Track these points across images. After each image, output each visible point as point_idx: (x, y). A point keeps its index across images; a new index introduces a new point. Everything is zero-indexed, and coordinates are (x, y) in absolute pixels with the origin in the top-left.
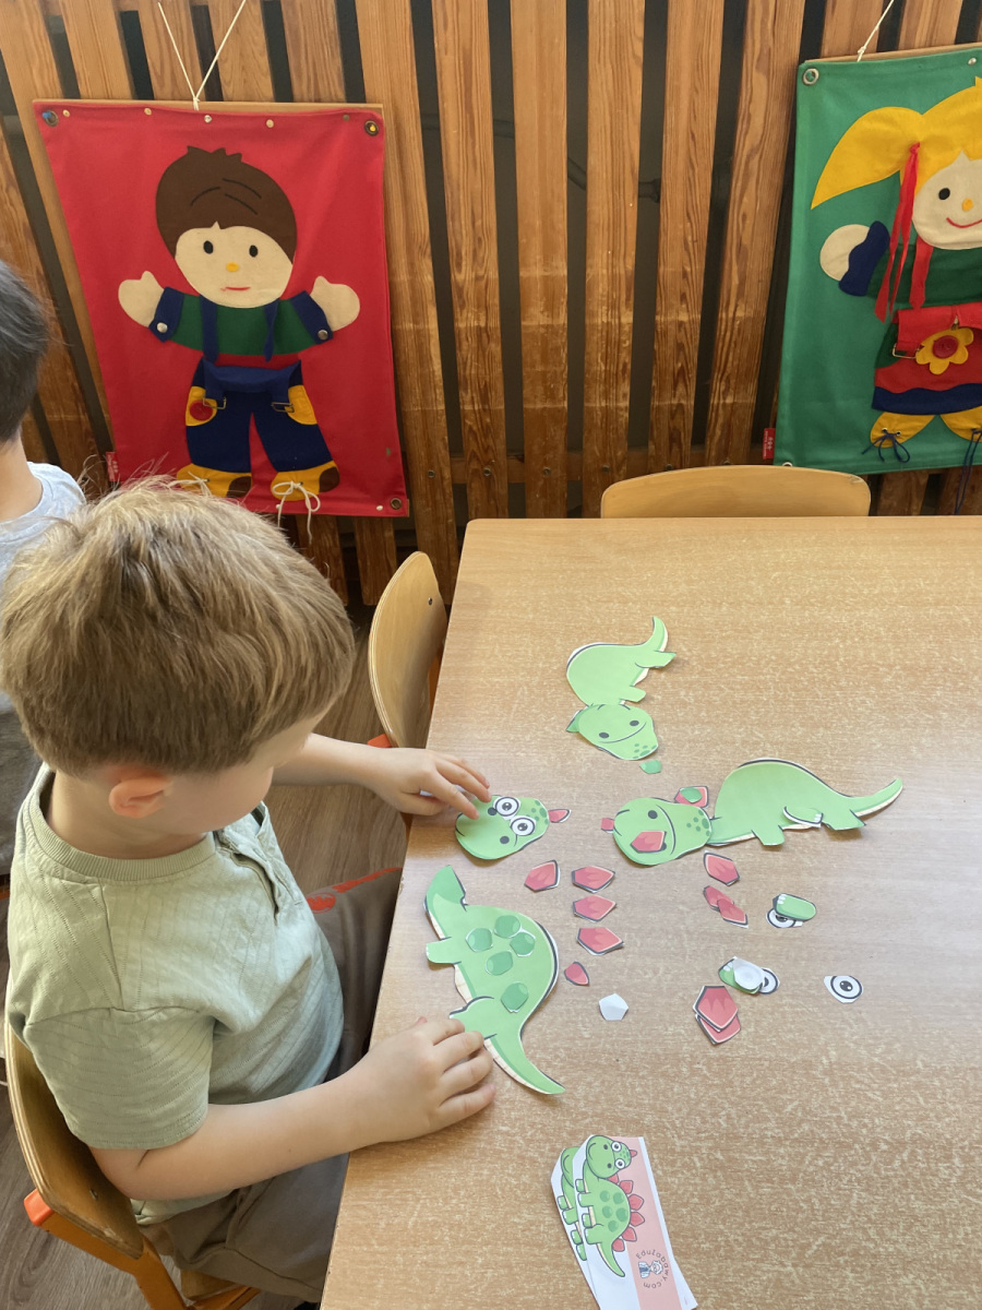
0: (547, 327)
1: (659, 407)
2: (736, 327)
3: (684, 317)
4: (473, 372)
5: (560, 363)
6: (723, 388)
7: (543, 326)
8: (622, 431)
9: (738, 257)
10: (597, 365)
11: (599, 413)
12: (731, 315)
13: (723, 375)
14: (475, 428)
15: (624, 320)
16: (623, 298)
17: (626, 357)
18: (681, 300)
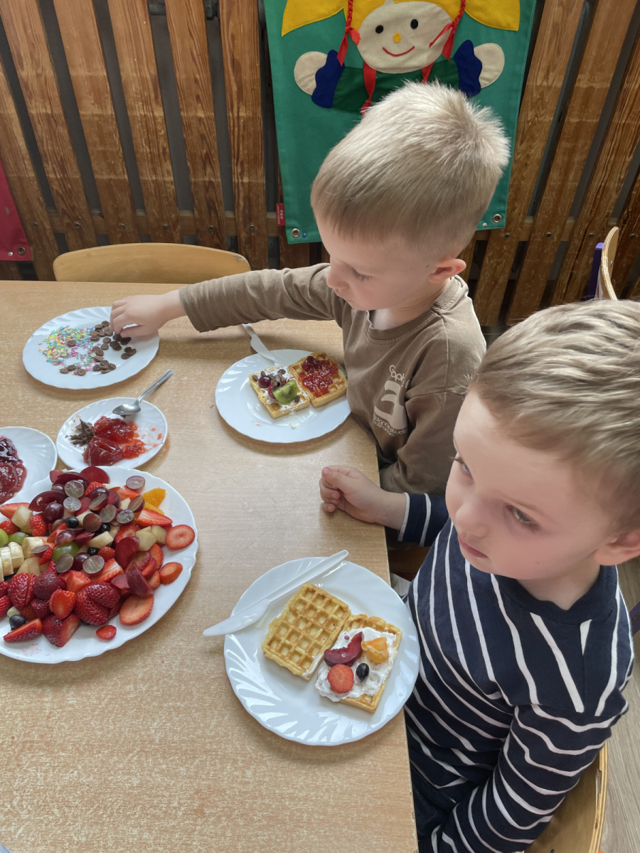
0: (99, 116)
1: (195, 183)
2: (241, 125)
3: (201, 114)
4: (50, 148)
5: (115, 144)
6: (239, 170)
7: (96, 115)
8: (171, 199)
9: (233, 71)
10: (143, 148)
11: (152, 184)
12: (236, 115)
13: (238, 159)
14: (60, 192)
15: (157, 114)
16: (153, 95)
17: (163, 143)
18: (197, 102)
